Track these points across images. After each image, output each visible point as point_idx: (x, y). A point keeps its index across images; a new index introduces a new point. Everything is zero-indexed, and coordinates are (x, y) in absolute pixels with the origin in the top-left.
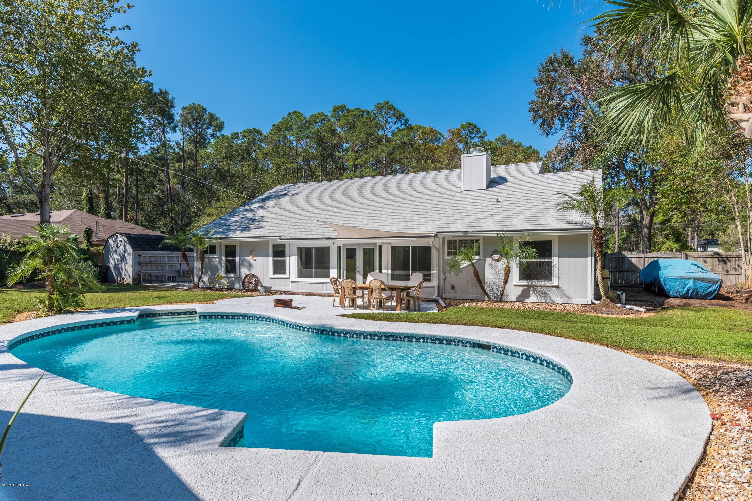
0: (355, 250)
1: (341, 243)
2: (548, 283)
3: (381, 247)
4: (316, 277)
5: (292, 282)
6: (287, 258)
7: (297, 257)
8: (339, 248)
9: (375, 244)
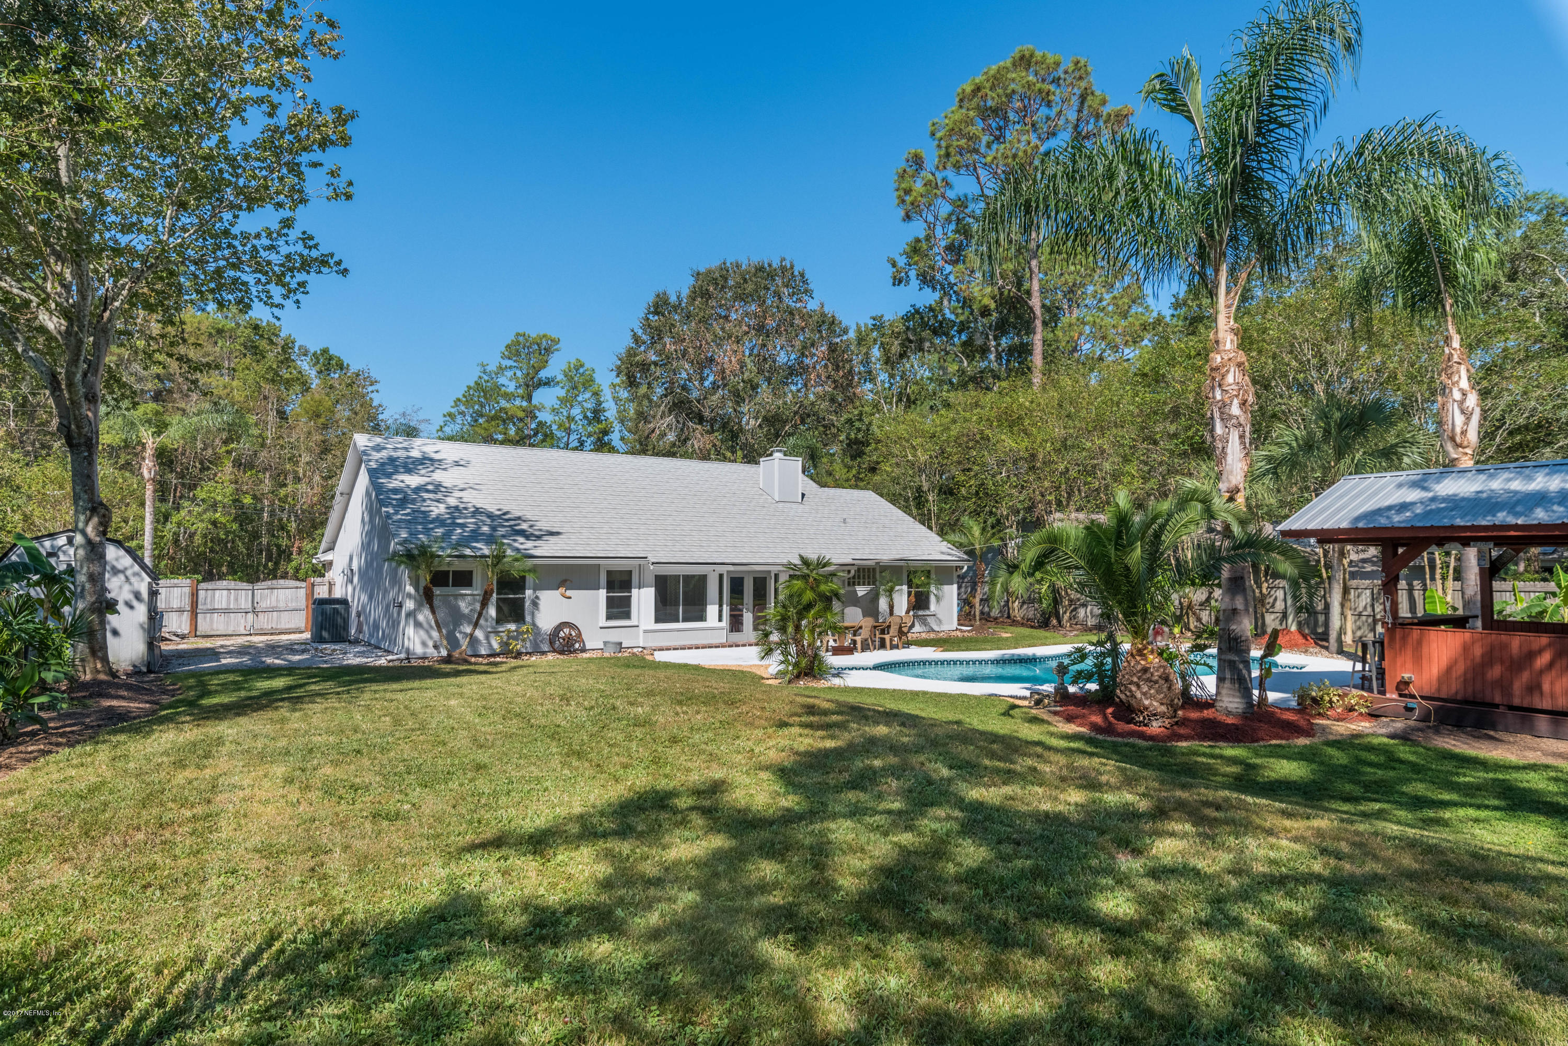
0: (742, 579)
1: (723, 569)
2: (927, 613)
3: (776, 576)
4: (685, 620)
5: (645, 632)
6: (635, 592)
7: (653, 589)
8: (721, 576)
9: (769, 572)
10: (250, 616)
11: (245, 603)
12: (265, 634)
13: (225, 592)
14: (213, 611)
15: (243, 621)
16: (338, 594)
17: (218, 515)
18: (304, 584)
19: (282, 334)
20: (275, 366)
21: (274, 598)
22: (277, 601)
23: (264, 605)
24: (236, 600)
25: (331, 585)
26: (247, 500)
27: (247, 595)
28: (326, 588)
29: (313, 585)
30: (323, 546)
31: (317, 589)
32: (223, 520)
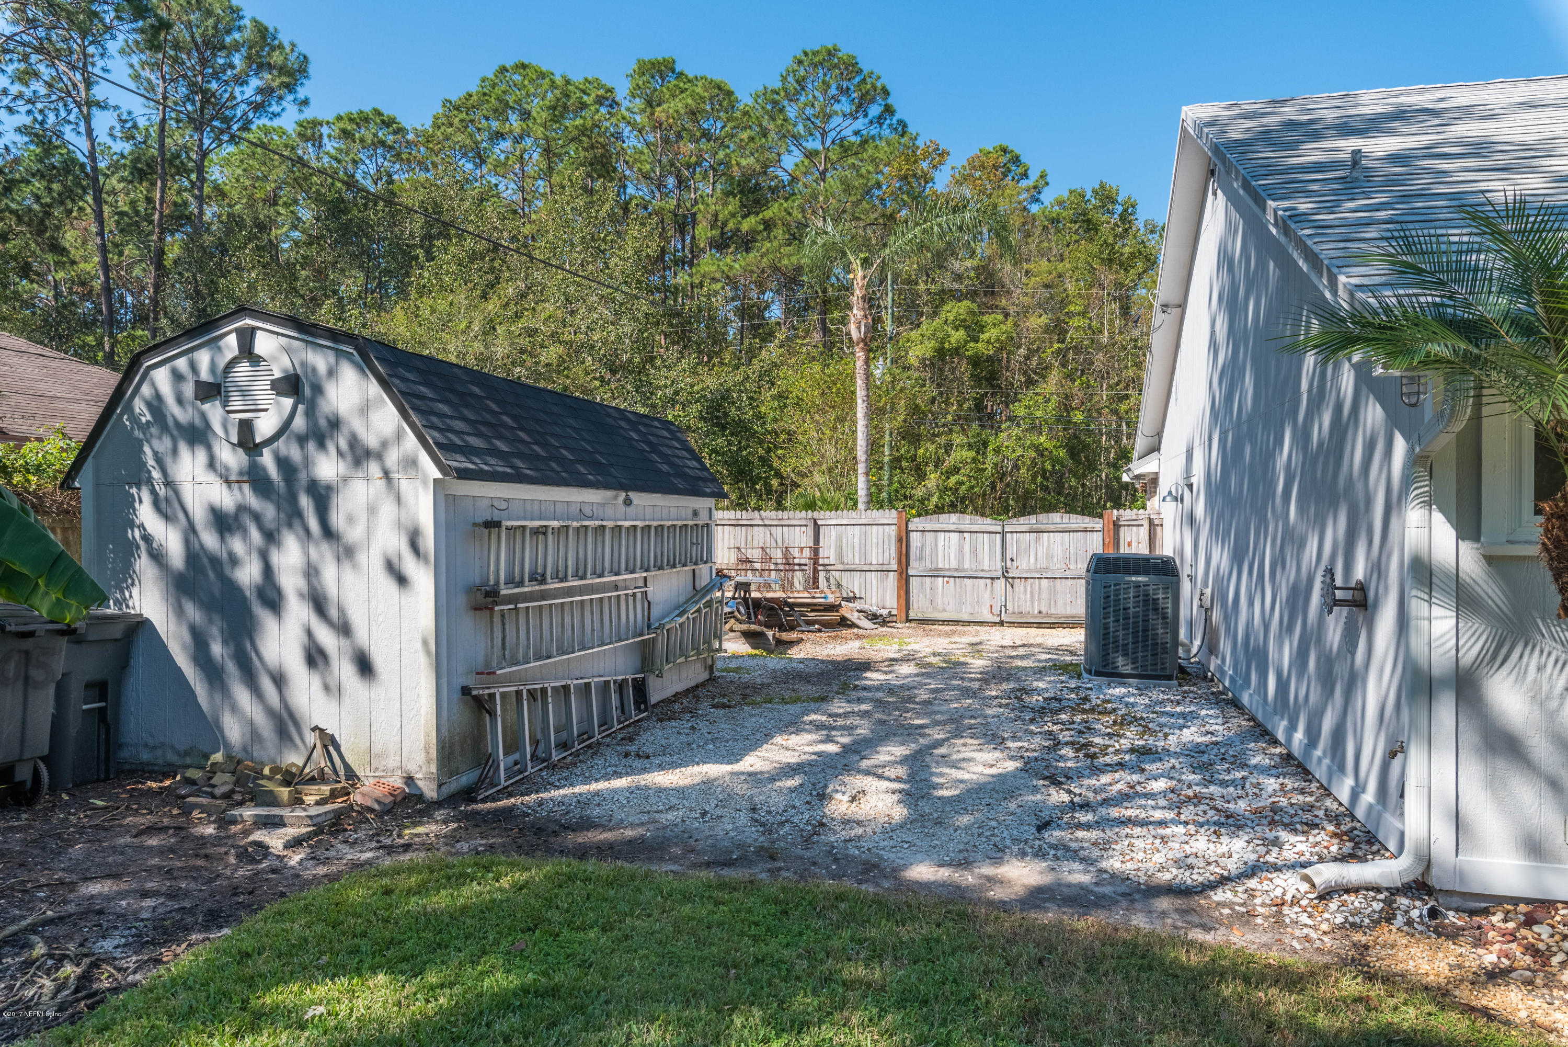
10: (1000, 584)
11: (990, 561)
12: (1028, 625)
13: (954, 536)
14: (934, 574)
15: (987, 595)
16: (1166, 549)
17: (1043, 439)
18: (1098, 524)
19: (1120, 199)
20: (1110, 240)
21: (1041, 552)
22: (1049, 557)
23: (1023, 565)
24: (974, 551)
25: (1153, 526)
26: (1078, 417)
27: (992, 544)
28: (1143, 532)
29: (1117, 525)
30: (1141, 443)
31: (1126, 535)
32: (1048, 445)
